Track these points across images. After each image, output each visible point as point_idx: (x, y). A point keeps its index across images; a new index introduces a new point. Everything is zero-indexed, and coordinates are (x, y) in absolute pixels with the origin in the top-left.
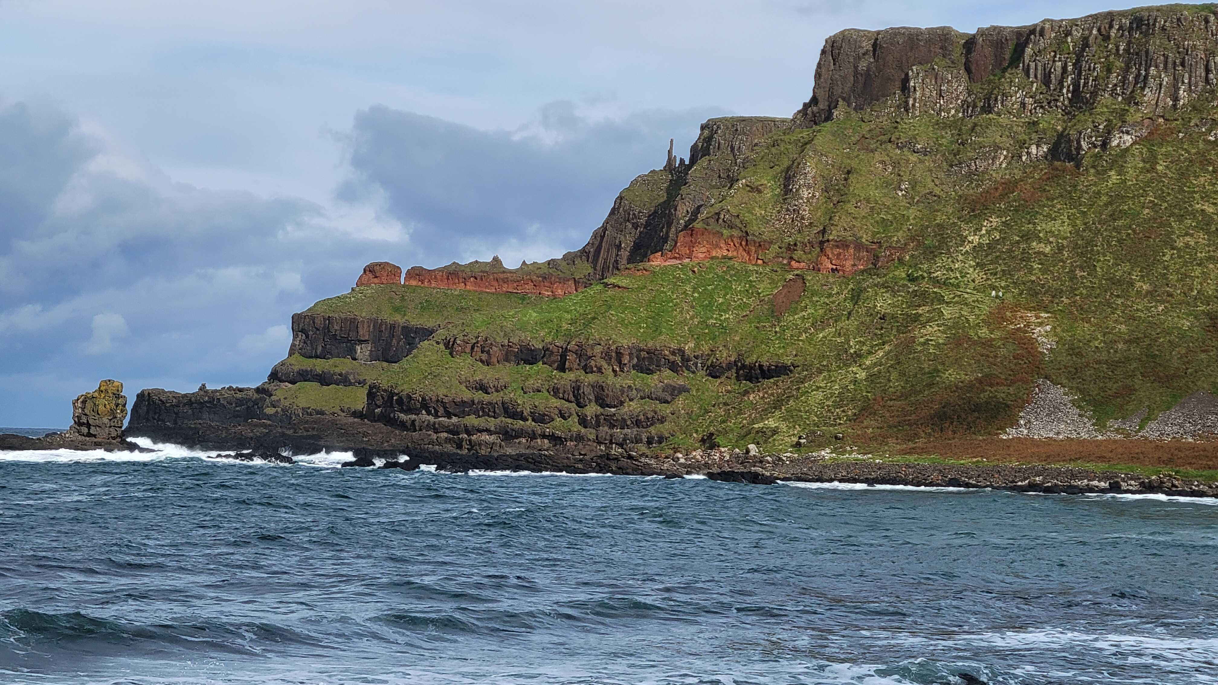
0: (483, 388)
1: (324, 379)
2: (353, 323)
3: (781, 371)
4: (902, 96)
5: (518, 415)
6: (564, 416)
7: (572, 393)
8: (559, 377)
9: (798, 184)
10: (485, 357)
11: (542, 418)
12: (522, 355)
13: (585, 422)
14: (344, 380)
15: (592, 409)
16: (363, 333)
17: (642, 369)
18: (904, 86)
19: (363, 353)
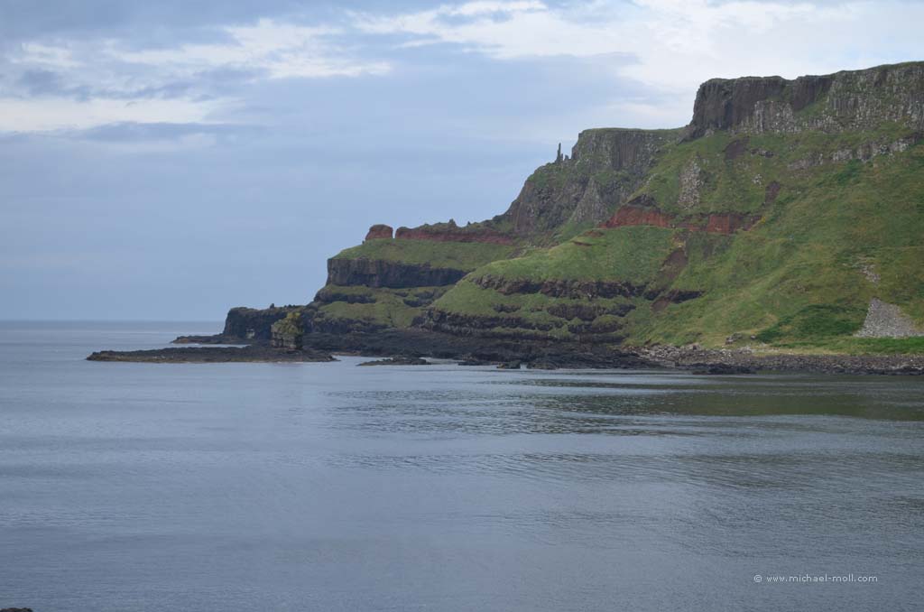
0: (502, 309)
1: (351, 300)
2: (364, 263)
3: (694, 295)
4: (751, 120)
5: (529, 326)
6: (559, 326)
7: (562, 311)
8: (553, 302)
9: (690, 177)
10: (504, 289)
11: (544, 328)
12: (527, 288)
13: (572, 329)
14: (363, 300)
15: (576, 321)
16: (372, 270)
17: (604, 296)
18: (751, 114)
19: (373, 282)
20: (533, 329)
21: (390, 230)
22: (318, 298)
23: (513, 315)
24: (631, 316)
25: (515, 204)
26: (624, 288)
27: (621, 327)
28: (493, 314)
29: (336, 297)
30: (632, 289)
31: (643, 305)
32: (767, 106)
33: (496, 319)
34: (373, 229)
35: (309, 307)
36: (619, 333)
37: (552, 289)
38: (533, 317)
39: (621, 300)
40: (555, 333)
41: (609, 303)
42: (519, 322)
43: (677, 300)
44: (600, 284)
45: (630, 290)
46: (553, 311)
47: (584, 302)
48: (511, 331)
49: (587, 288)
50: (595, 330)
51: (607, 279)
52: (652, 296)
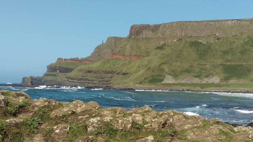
0: (84, 76)
1: (52, 75)
2: (56, 67)
3: (127, 74)
4: (142, 34)
5: (89, 80)
6: (96, 80)
7: (97, 77)
8: (95, 75)
9: (128, 47)
10: (84, 72)
11: (93, 81)
12: (90, 72)
13: (99, 81)
14: (55, 75)
15: (100, 79)
16: (58, 68)
17: (107, 74)
18: (142, 33)
19: (58, 71)
20: (90, 81)
21: (63, 59)
22: (44, 75)
23: (85, 78)
24: (113, 78)
25: (92, 54)
26: (111, 72)
27: (110, 81)
28: (81, 77)
29: (49, 75)
30: (113, 72)
31: (116, 76)
32: (146, 31)
33: (82, 79)
34: (58, 59)
35: (42, 77)
36: (110, 82)
37: (95, 72)
38: (90, 78)
39: (111, 74)
40: (95, 82)
43: (123, 75)
44: (106, 71)
45: (112, 72)
46: (95, 77)
47: (102, 75)
49: (103, 72)
50: (105, 81)
51: (108, 70)
52: (118, 74)
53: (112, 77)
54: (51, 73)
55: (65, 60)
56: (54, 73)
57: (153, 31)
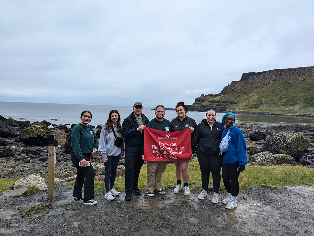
0: (210, 105)
1: (198, 104)
2: (200, 99)
3: (237, 103)
6: (217, 107)
7: (218, 105)
8: (217, 104)
10: (211, 102)
12: (214, 102)
13: (219, 107)
15: (220, 106)
18: (250, 78)
19: (201, 102)
21: (204, 95)
22: (194, 104)
25: (222, 92)
28: (209, 105)
31: (230, 105)
32: (252, 77)
34: (202, 95)
37: (217, 102)
38: (214, 106)
39: (227, 104)
40: (217, 108)
41: (225, 104)
42: (212, 106)
43: (235, 104)
44: (224, 101)
45: (228, 102)
46: (217, 105)
47: (221, 104)
48: (211, 108)
49: (222, 102)
50: (222, 108)
51: (225, 101)
52: (231, 103)
53: (227, 105)
54: (197, 103)
55: (206, 95)
56: (199, 103)
57: (257, 76)
